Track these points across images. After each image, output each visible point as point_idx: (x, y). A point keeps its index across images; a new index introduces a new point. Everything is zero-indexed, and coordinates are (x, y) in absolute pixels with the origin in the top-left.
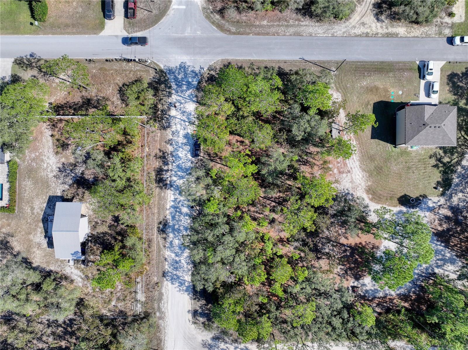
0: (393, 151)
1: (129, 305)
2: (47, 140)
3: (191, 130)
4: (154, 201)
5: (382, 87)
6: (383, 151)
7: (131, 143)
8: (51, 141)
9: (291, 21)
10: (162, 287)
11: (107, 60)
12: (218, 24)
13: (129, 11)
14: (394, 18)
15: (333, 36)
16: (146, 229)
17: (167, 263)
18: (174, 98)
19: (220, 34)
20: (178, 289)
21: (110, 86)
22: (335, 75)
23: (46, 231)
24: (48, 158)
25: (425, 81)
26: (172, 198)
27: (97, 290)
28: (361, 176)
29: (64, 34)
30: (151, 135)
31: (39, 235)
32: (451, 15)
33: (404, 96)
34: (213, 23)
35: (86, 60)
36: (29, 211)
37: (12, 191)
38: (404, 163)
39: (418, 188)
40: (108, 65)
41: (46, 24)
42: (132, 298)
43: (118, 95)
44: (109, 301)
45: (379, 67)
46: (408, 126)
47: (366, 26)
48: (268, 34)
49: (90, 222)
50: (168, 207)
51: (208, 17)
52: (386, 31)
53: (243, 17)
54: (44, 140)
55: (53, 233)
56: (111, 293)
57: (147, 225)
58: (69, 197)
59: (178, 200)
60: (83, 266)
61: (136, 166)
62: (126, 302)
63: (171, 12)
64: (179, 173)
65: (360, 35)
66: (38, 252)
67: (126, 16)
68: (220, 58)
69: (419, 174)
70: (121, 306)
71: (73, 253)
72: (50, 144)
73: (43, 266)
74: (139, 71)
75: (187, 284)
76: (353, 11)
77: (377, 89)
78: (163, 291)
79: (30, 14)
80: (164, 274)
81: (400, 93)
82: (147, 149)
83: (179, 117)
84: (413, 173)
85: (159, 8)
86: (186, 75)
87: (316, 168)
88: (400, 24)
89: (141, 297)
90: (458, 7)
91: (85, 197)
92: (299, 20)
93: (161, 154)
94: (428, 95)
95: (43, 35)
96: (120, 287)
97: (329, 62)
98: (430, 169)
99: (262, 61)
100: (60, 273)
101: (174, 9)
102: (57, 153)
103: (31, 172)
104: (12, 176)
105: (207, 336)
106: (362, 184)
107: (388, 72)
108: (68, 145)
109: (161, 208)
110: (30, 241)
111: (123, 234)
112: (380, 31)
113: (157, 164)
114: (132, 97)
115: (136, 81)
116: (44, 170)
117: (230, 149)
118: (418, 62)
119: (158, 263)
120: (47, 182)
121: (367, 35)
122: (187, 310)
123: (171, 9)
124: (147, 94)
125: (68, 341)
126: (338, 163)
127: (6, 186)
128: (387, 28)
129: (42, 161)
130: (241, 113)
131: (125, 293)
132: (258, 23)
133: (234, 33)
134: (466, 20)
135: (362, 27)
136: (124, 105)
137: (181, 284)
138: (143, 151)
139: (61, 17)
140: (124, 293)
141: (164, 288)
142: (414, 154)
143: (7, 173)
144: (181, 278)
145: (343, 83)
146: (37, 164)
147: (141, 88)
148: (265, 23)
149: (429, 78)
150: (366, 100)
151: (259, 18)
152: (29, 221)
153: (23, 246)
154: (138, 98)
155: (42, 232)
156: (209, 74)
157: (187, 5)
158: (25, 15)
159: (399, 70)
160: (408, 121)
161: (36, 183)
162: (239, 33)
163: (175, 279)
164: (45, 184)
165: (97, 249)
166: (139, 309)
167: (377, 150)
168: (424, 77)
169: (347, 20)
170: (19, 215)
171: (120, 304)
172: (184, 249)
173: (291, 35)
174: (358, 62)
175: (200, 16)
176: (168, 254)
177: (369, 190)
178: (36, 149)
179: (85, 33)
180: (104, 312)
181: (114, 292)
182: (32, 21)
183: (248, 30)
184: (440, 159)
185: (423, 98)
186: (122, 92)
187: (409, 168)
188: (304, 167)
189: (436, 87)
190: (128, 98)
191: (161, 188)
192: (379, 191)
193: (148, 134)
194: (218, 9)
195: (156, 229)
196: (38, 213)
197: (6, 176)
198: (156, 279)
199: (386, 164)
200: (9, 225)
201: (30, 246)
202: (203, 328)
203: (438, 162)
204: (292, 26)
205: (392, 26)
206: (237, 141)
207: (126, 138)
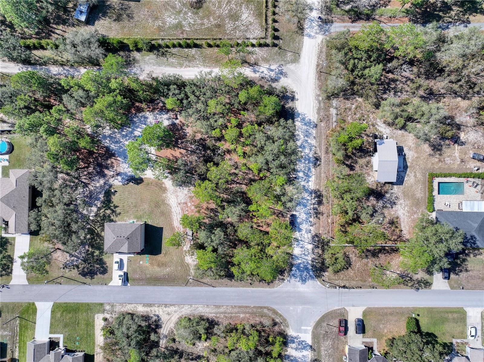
0: (147, 219)
1: (342, 105)
2: (405, 227)
3: (297, 235)
4: (324, 182)
5: (155, 267)
6: (154, 219)
7: (341, 226)
8: (402, 227)
9: (222, 317)
10: (318, 119)
11: (361, 287)
12: (277, 315)
13: (344, 325)
14: (146, 318)
15: (191, 305)
16: (329, 161)
17: (314, 135)
18: (309, 258)
19: (275, 307)
20: (305, 115)
21: (358, 268)
22: (189, 275)
23: (405, 159)
24: (404, 214)
25: (123, 271)
26: (310, 183)
27: (366, 116)
28: (171, 201)
29: (394, 308)
30: (327, 232)
31: (410, 156)
32: (105, 319)
33: (139, 260)
34: (281, 316)
35: (376, 288)
36: (418, 174)
37: (431, 190)
38: (139, 210)
39: (128, 192)
40: (360, 283)
41: (407, 316)
42: (339, 110)
43: (351, 261)
44: (356, 108)
45: (157, 282)
46: (139, 238)
47: (167, 312)
48: (240, 307)
49: (372, 166)
50: (313, 177)
51: (285, 320)
52: (152, 309)
53: (258, 319)
54: (407, 227)
55: (397, 160)
56: (355, 114)
57: (329, 165)
58: (387, 185)
59: (306, 182)
60: (377, 134)
61: (336, 209)
62: (344, 107)
63: (313, 324)
64: (305, 201)
65: (171, 306)
66: (411, 144)
67: (346, 321)
68: (275, 289)
69: (128, 202)
70: (348, 104)
71: (383, 144)
72: (402, 225)
73: (406, 133)
74: (336, 280)
75: (299, 119)
76: (177, 323)
77: (159, 265)
78: (316, 116)
79: (420, 323)
80: (316, 126)
81: (141, 263)
82: (329, 221)
83: (306, 244)
84: (132, 203)
85: (321, 328)
86: (301, 276)
87: (205, 207)
88: (141, 313)
89: (333, 111)
90: (100, 325)
91: (376, 185)
92: (216, 317)
93: (318, 216)
94: (121, 260)
95: (409, 307)
96: (349, 118)
97: (194, 286)
98: (121, 205)
99: (244, 286)
100: (393, 128)
101: (310, 326)
102: (397, 218)
103: (417, 203)
104: (431, 201)
105: (284, 82)
106: (169, 195)
107: (151, 278)
108: (390, 223)
109: (319, 177)
110: (417, 152)
111: (347, 157)
112: (156, 309)
113: (322, 209)
114: (341, 259)
115: (338, 272)
116: (407, 205)
117: (268, 221)
118: (129, 285)
119: (320, 136)
120: (404, 196)
121: (166, 306)
122: (299, 100)
123: (313, 327)
124: (329, 262)
125: (387, 78)
126: (187, 210)
127: (435, 193)
128: (151, 311)
129: (408, 212)
130: (259, 247)
131: (344, 114)
132: (247, 315)
133: (265, 308)
134: (94, 315)
135: (170, 312)
136: (347, 253)
137: (303, 119)
138: (333, 219)
139: (396, 321)
140: (346, 114)
141: (316, 117)
142: (132, 217)
143: (435, 202)
144: (303, 124)
145: (183, 270)
146: (413, 210)
147: (334, 267)
148: (242, 316)
149: (122, 273)
150: (166, 257)
151: (246, 319)
152: (418, 167)
153: (422, 148)
154: (336, 259)
155: (408, 158)
156: (284, 276)
157: (300, 329)
158: (423, 322)
159: (143, 280)
160: (139, 241)
161: (413, 196)
162: (261, 308)
163: (308, 123)
164: (406, 195)
165: (366, 145)
166: (335, 102)
167: (159, 220)
168: (124, 274)
169: (181, 317)
170: (425, 171)
171: (349, 106)
172: (301, 146)
173: (223, 306)
174: (173, 286)
175: (290, 321)
176: (313, 142)
177: (164, 190)
178: (413, 220)
179: (378, 308)
180: (360, 100)
181: (353, 114)
182: (417, 317)
183: (255, 310)
184: (113, 213)
185: (125, 258)
186: (348, 264)
187: (135, 206)
188: (212, 207)
189: (116, 266)
190: (344, 259)
191: (319, 191)
192: (157, 189)
193: (329, 232)
194: (277, 326)
195: (323, 161)
196: (411, 173)
197: (436, 200)
198: (322, 125)
199: (152, 209)
200: (433, 164)
201: (416, 148)
202: (287, 88)
203: (115, 210)
204: (222, 313)
205: (147, 312)
206: (262, 226)
207: (345, 229)
